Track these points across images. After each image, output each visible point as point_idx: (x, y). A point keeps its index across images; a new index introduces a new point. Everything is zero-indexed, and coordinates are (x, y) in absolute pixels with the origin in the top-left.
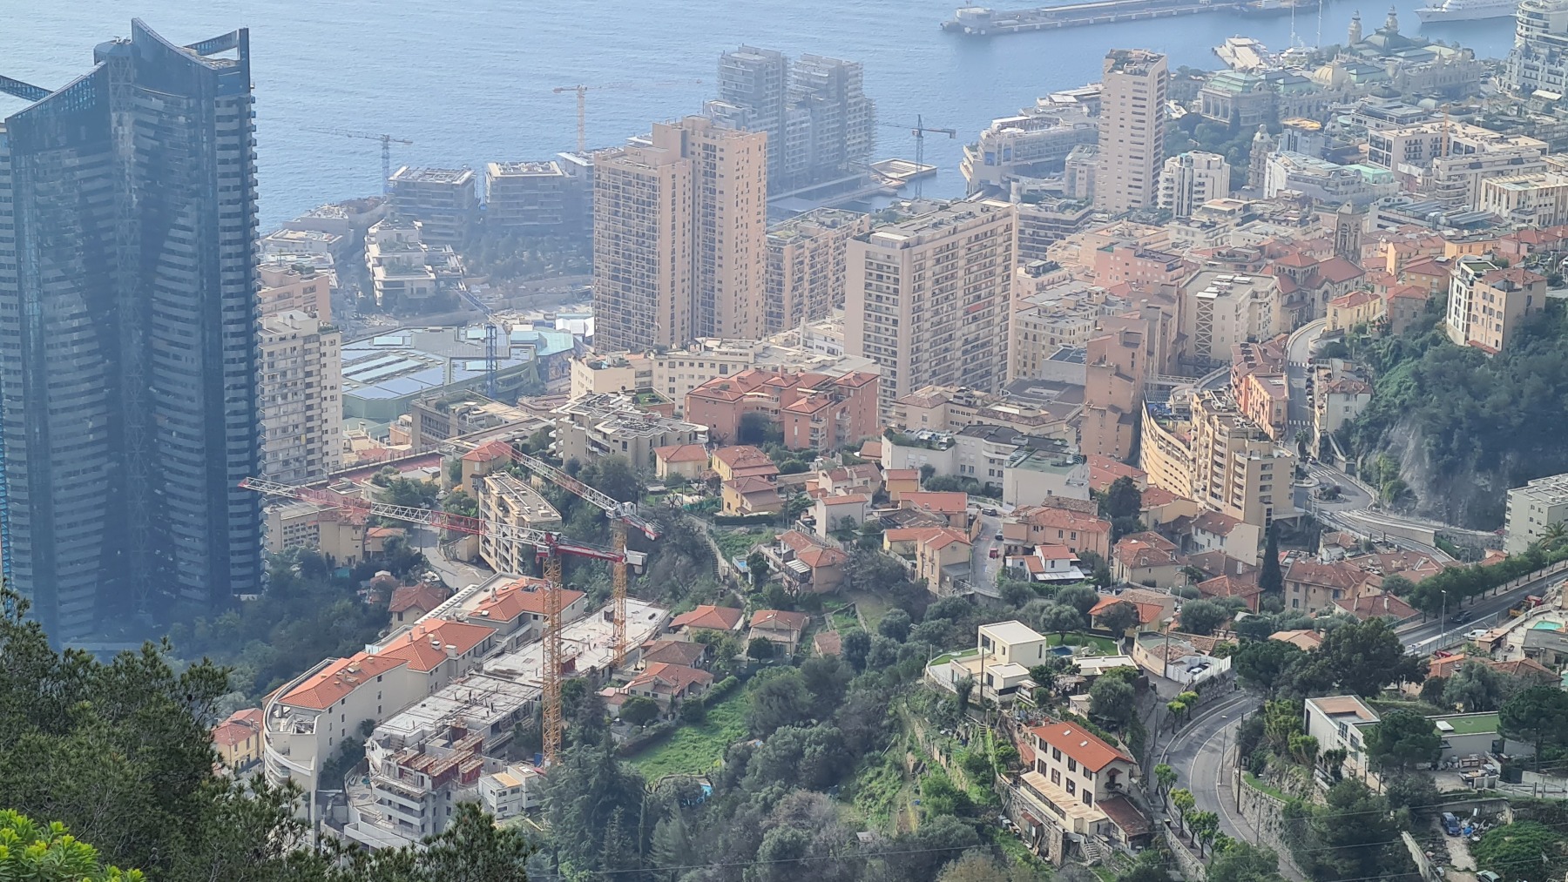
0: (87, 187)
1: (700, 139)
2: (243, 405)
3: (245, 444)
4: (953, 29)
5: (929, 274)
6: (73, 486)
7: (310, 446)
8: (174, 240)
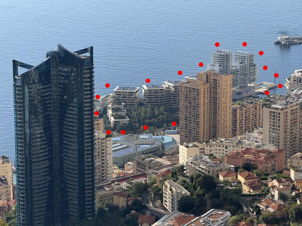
0: (44, 95)
1: (212, 77)
2: (90, 160)
3: (91, 172)
4: (278, 43)
5: (289, 118)
6: (39, 185)
7: (103, 172)
8: (70, 110)
